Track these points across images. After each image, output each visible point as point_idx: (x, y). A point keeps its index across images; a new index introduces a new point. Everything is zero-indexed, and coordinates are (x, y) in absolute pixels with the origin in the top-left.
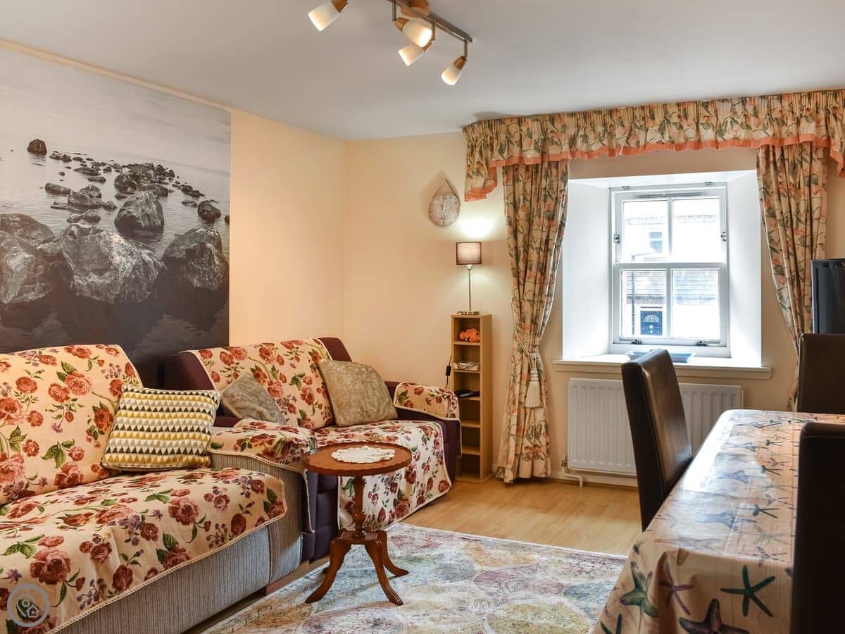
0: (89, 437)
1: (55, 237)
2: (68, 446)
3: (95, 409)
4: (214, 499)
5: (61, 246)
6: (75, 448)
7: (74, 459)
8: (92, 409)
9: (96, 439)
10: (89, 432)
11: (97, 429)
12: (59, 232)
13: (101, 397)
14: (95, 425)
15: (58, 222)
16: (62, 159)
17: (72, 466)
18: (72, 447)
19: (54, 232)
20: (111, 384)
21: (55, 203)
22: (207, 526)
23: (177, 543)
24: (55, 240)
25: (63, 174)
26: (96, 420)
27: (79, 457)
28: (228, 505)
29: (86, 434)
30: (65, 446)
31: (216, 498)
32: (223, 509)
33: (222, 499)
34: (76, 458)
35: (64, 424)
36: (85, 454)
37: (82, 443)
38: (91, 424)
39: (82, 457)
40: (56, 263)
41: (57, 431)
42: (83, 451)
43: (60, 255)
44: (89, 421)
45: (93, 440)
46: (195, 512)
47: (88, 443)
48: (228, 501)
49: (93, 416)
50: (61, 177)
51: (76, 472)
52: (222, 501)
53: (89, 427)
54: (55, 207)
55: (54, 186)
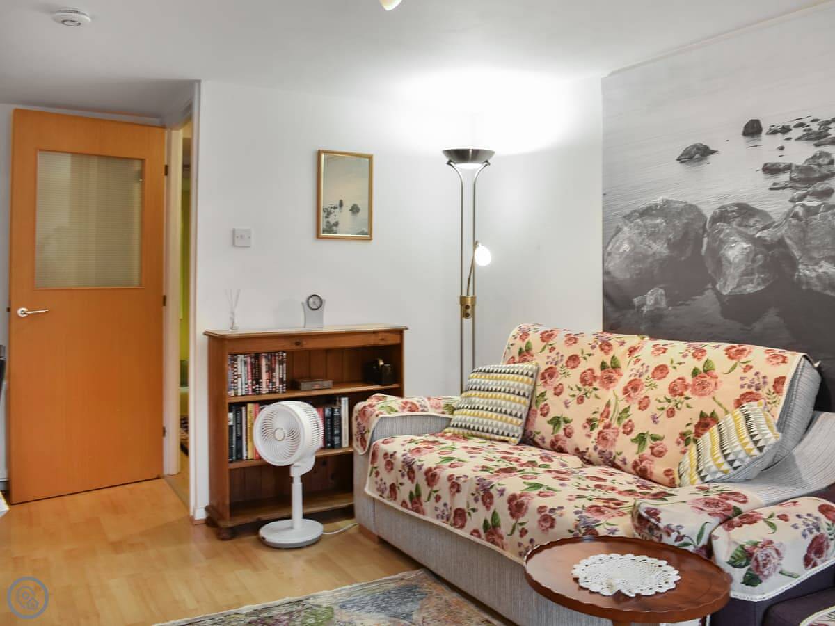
0: (680, 440)
1: (774, 222)
2: (655, 438)
3: (702, 415)
4: (543, 514)
5: (782, 231)
6: (661, 444)
7: (653, 454)
8: (699, 413)
9: (686, 445)
10: (683, 435)
11: (692, 436)
12: (780, 215)
13: (720, 405)
14: (693, 431)
15: (777, 204)
16: (780, 132)
17: (647, 459)
18: (658, 442)
19: (774, 216)
20: (742, 395)
21: (775, 184)
22: (524, 532)
23: (500, 526)
24: (774, 225)
25: (782, 148)
26: (697, 426)
27: (660, 454)
28: (550, 529)
29: (678, 436)
30: (652, 438)
31: (546, 515)
32: (543, 530)
33: (549, 520)
34: (656, 453)
35: (663, 417)
36: (667, 454)
37: (670, 443)
38: (689, 428)
39: (662, 456)
40: (776, 251)
41: (654, 421)
42: (666, 451)
43: (781, 242)
44: (688, 425)
45: (683, 445)
46: (523, 512)
47: (675, 445)
48: (552, 526)
49: (696, 420)
50: (780, 153)
51: (648, 466)
52: (547, 522)
53: (685, 430)
54: (775, 188)
55: (773, 165)
